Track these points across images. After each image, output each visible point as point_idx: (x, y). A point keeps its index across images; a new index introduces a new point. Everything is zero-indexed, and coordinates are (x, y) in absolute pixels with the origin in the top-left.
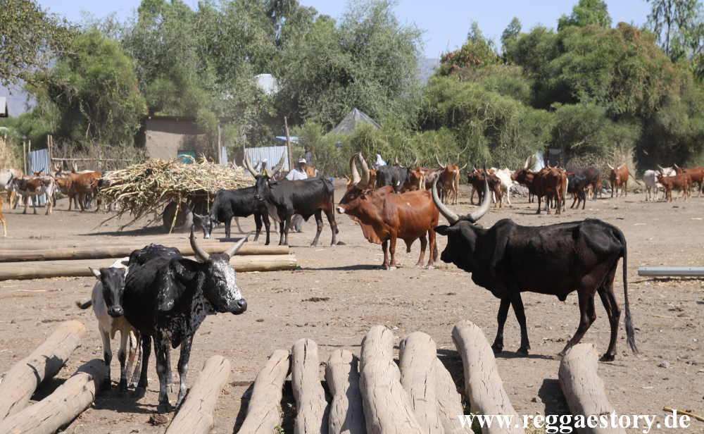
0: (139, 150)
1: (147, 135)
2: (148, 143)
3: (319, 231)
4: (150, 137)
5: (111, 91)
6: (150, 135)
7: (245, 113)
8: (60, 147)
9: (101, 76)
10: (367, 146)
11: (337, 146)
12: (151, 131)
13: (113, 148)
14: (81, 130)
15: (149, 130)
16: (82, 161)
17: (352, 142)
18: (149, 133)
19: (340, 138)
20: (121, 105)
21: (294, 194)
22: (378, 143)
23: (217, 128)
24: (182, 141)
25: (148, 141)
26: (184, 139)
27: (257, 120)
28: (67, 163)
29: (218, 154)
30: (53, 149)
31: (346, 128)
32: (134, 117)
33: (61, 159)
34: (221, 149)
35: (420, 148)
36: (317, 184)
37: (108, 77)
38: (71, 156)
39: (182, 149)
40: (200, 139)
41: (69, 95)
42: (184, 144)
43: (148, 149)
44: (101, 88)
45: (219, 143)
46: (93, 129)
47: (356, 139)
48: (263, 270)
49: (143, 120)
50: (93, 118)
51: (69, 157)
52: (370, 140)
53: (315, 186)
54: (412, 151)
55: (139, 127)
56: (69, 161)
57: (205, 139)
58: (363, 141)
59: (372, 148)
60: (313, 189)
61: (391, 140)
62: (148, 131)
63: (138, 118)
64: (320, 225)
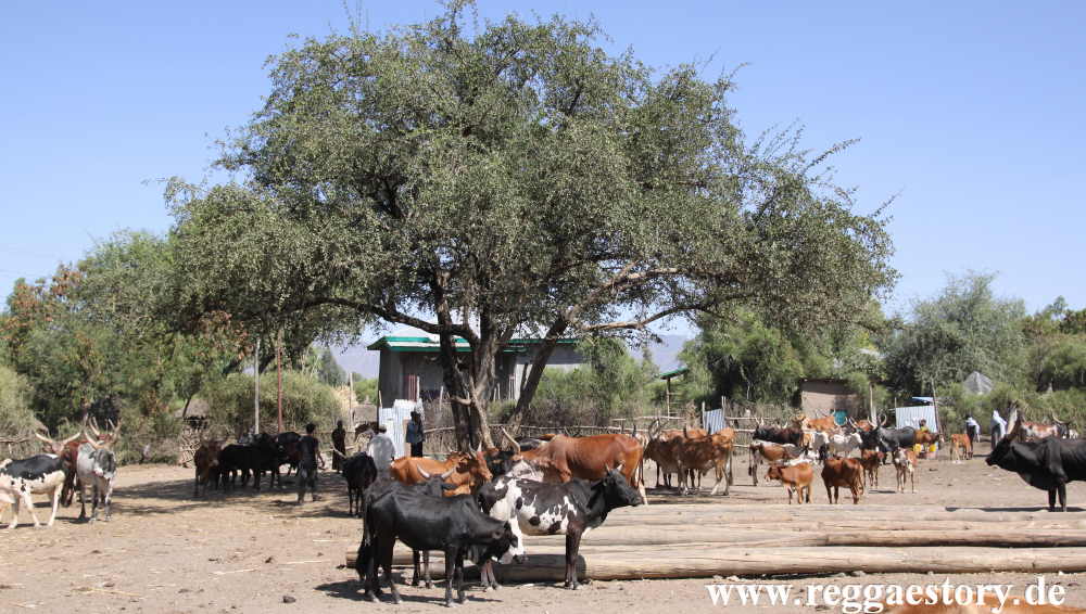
0: (796, 410)
1: (802, 396)
2: (804, 403)
4: (805, 398)
5: (769, 357)
6: (805, 396)
8: (732, 408)
9: (760, 343)
12: (806, 393)
13: (776, 408)
15: (804, 391)
16: (751, 419)
17: (993, 401)
18: (804, 394)
20: (779, 369)
23: (869, 390)
24: (835, 401)
25: (803, 401)
26: (837, 399)
28: (739, 422)
29: (870, 413)
30: (727, 409)
31: (969, 389)
32: (792, 379)
33: (733, 418)
34: (873, 408)
37: (766, 343)
38: (741, 415)
39: (835, 408)
40: (852, 400)
41: (727, 361)
42: (837, 404)
43: (804, 408)
44: (760, 353)
45: (871, 404)
46: (753, 391)
49: (800, 382)
50: (753, 381)
51: (740, 417)
55: (796, 388)
56: (740, 420)
57: (855, 399)
63: (795, 380)
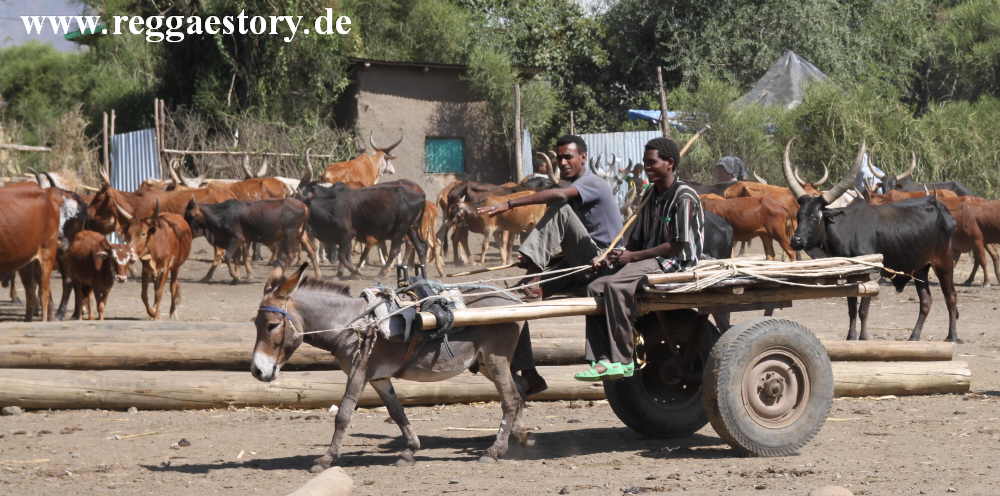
0: (344, 134)
1: (360, 101)
2: (363, 120)
3: (923, 314)
4: (367, 107)
6: (366, 102)
7: (537, 57)
8: (180, 126)
10: (829, 134)
11: (767, 131)
12: (368, 94)
13: (292, 130)
14: (215, 89)
15: (365, 90)
16: (226, 155)
17: (798, 123)
18: (365, 98)
19: (772, 116)
21: (878, 234)
22: (854, 129)
23: (513, 90)
24: (437, 116)
25: (361, 113)
26: (440, 110)
27: (562, 73)
28: (196, 161)
29: (514, 145)
30: (166, 129)
31: (771, 95)
32: (335, 62)
33: (183, 152)
34: (522, 133)
35: (938, 140)
36: (924, 212)
38: (203, 144)
39: (436, 133)
40: (475, 113)
42: (441, 121)
43: (362, 132)
45: (518, 123)
46: (240, 87)
47: (807, 118)
48: (901, 392)
49: (354, 69)
50: (241, 61)
51: (200, 148)
52: (837, 121)
53: (922, 217)
54: (924, 146)
55: (344, 83)
56: (199, 156)
58: (823, 123)
59: (840, 138)
60: (918, 223)
61: (879, 121)
62: (363, 93)
63: (342, 64)
64: (925, 301)
